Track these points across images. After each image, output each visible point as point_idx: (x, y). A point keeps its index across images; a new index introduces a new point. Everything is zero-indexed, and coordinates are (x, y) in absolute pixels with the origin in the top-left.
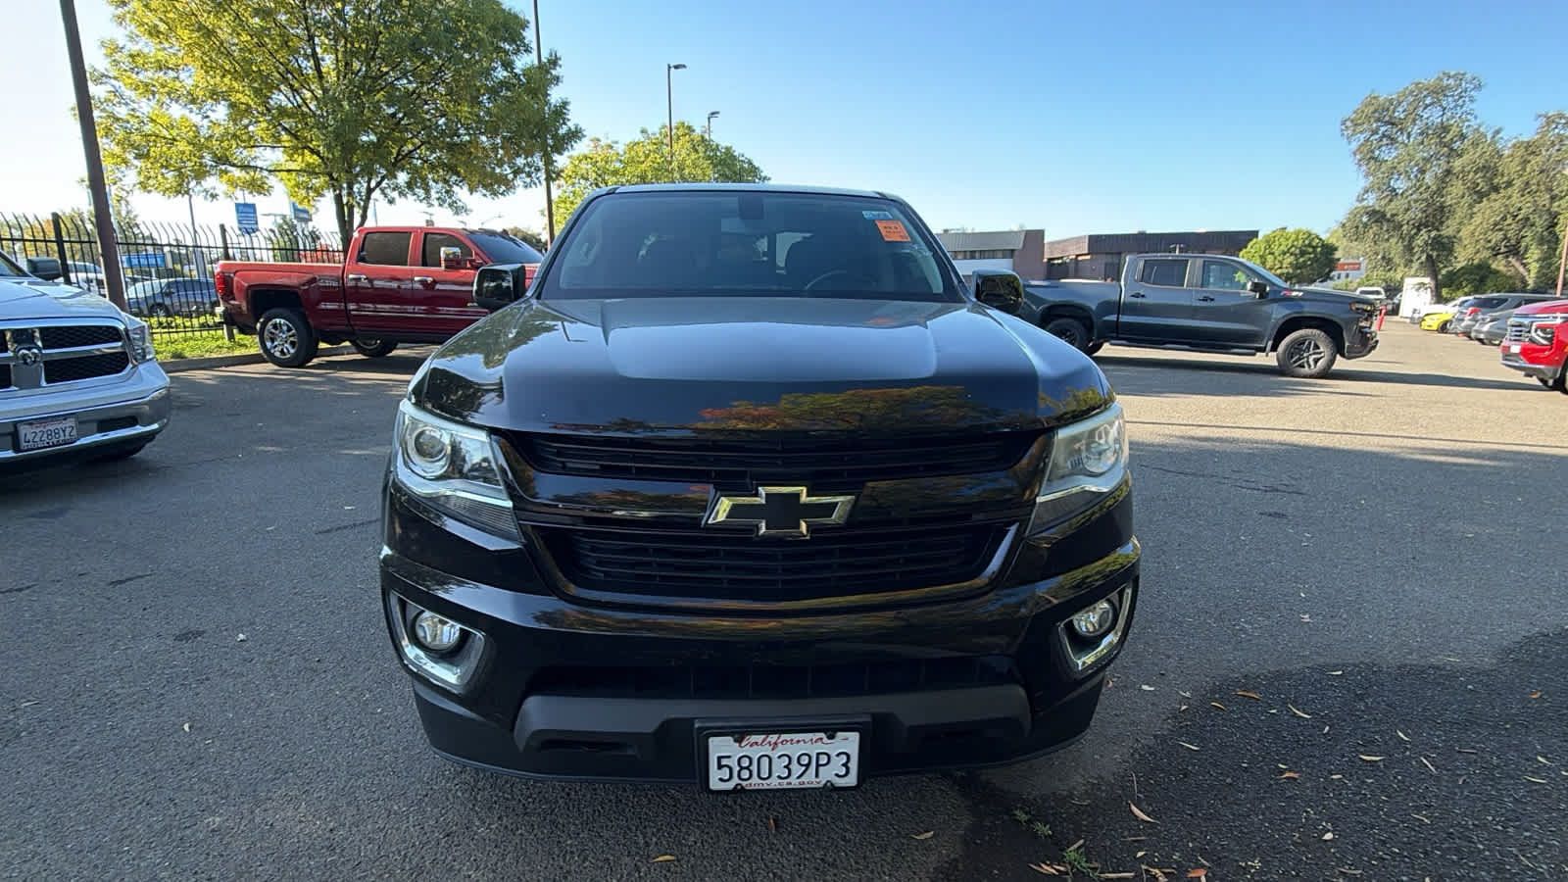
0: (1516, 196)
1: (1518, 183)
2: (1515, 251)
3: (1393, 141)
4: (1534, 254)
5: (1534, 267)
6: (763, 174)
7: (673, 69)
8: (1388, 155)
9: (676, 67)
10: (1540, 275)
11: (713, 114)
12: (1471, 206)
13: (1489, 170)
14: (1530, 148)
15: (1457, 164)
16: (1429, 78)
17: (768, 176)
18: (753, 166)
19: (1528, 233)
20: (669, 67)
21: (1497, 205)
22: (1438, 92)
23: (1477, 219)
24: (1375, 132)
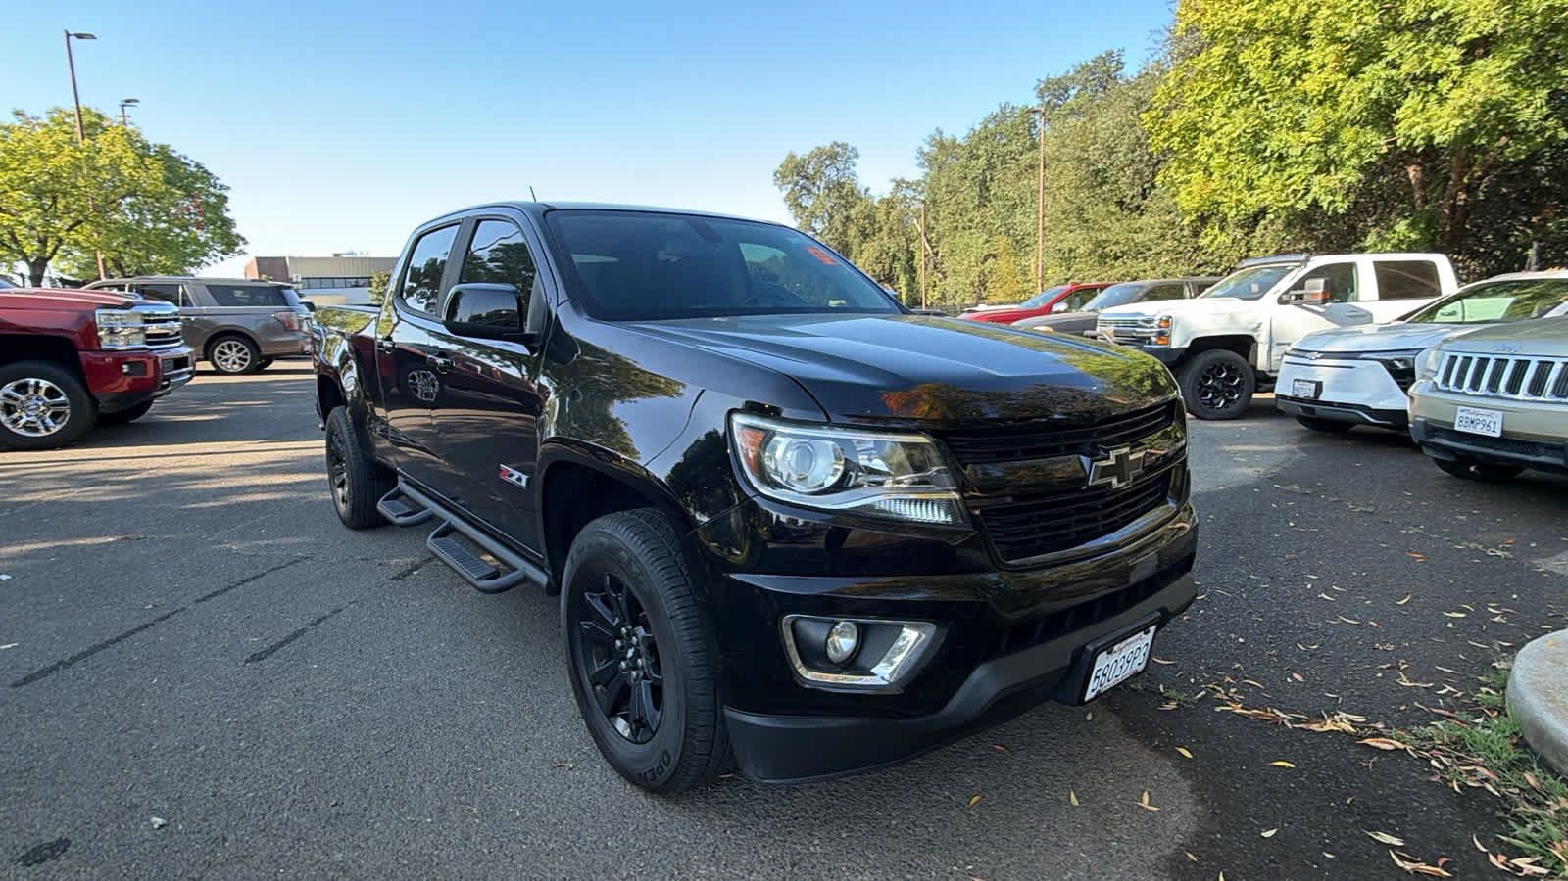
0: (886, 238)
1: (885, 228)
2: (890, 279)
3: (809, 191)
4: (903, 281)
5: (904, 290)
6: (219, 182)
7: (73, 39)
8: (808, 202)
9: (80, 36)
10: (909, 296)
11: (128, 101)
12: (860, 245)
13: (871, 218)
14: (890, 204)
15: (852, 212)
16: (826, 143)
17: (227, 184)
18: (206, 172)
19: (896, 265)
20: (68, 35)
21: (876, 244)
22: (833, 156)
23: (866, 255)
24: (796, 184)
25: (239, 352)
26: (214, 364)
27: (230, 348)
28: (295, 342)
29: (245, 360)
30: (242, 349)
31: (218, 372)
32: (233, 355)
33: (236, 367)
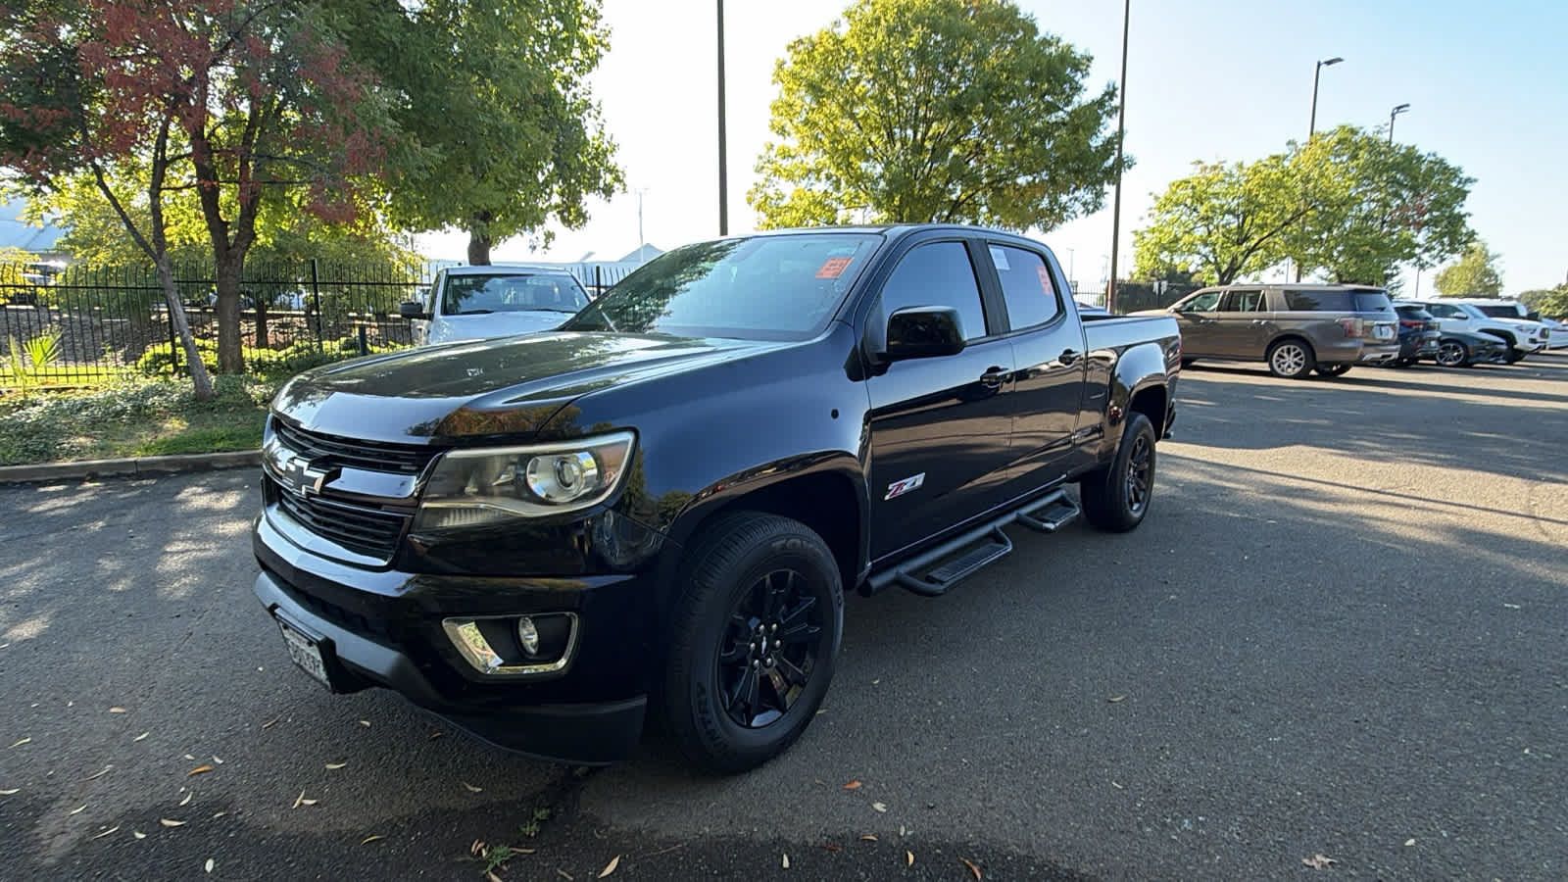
9: (1329, 63)
25: (1296, 356)
26: (1271, 366)
27: (1289, 353)
28: (1353, 350)
29: (1299, 365)
30: (1299, 354)
31: (1272, 374)
32: (1290, 359)
33: (1290, 370)
